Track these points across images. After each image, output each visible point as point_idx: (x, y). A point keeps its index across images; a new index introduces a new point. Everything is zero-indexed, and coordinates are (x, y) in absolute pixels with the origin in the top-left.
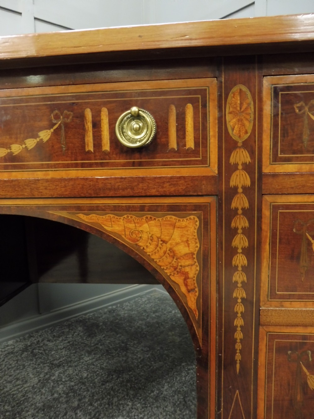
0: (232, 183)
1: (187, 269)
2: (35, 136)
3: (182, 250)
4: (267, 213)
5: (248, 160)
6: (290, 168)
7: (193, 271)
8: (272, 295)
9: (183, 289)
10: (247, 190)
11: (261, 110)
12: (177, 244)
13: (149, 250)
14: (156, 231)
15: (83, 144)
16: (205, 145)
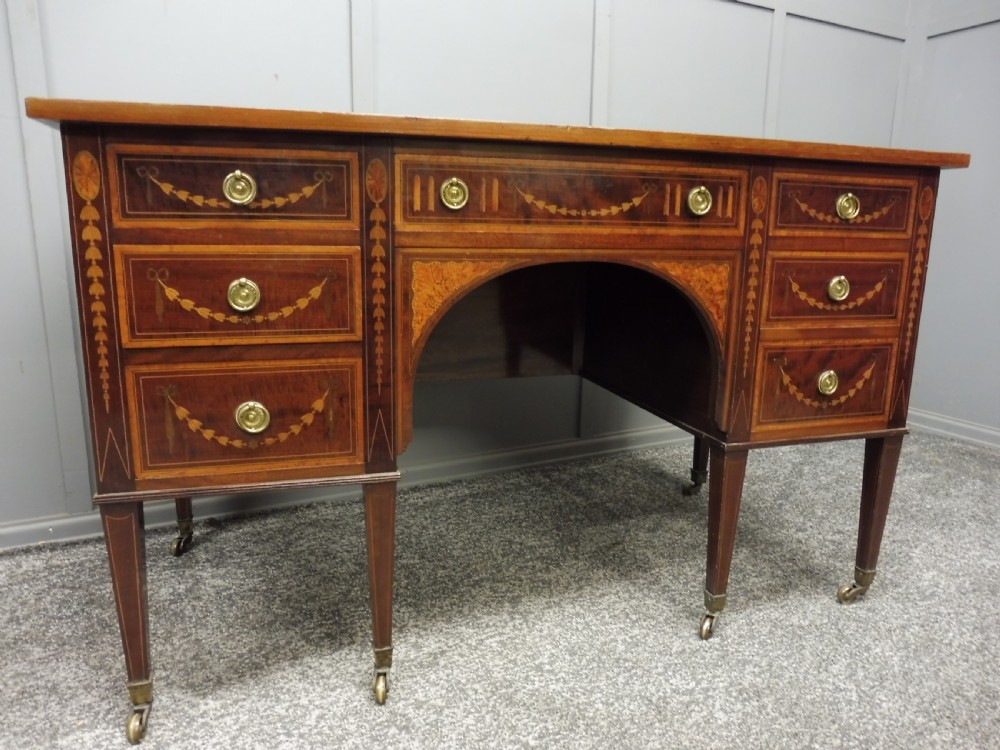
0: (752, 242)
1: (719, 302)
2: (630, 201)
3: (718, 288)
4: (769, 263)
5: (761, 227)
6: (783, 233)
7: (723, 303)
8: (768, 320)
9: (716, 317)
10: (760, 247)
11: (771, 195)
12: (715, 284)
13: (697, 289)
14: (703, 274)
15: (662, 211)
16: (738, 215)
